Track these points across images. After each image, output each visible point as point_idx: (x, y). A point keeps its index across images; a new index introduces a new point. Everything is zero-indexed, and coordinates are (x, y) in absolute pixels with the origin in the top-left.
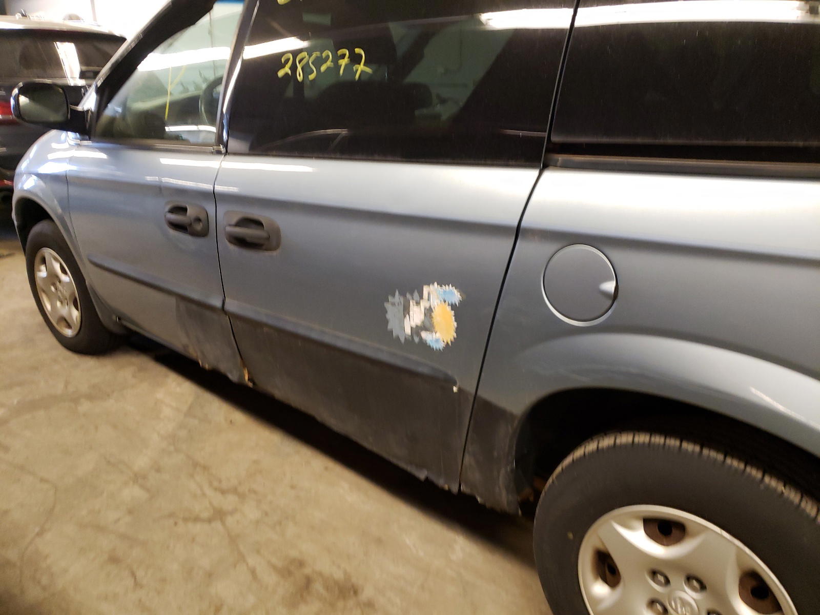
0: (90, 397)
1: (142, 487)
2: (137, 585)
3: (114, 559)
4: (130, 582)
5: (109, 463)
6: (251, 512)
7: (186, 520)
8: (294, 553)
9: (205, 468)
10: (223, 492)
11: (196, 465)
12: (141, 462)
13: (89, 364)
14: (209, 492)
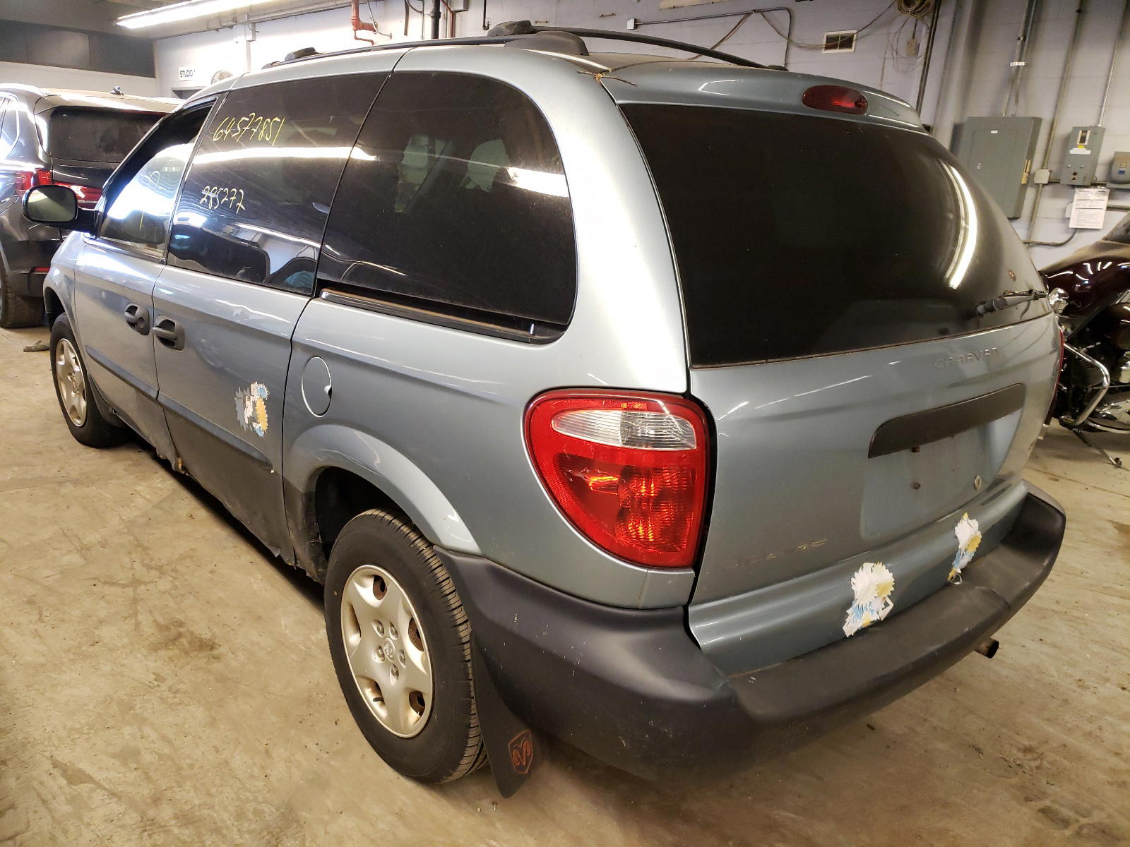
0: (76, 482)
1: (82, 556)
2: (40, 620)
3: (31, 602)
4: (35, 617)
5: (65, 535)
6: (164, 584)
7: (105, 583)
8: (180, 617)
9: (145, 549)
10: (149, 568)
11: (140, 545)
12: (92, 538)
13: (92, 454)
14: (137, 566)
